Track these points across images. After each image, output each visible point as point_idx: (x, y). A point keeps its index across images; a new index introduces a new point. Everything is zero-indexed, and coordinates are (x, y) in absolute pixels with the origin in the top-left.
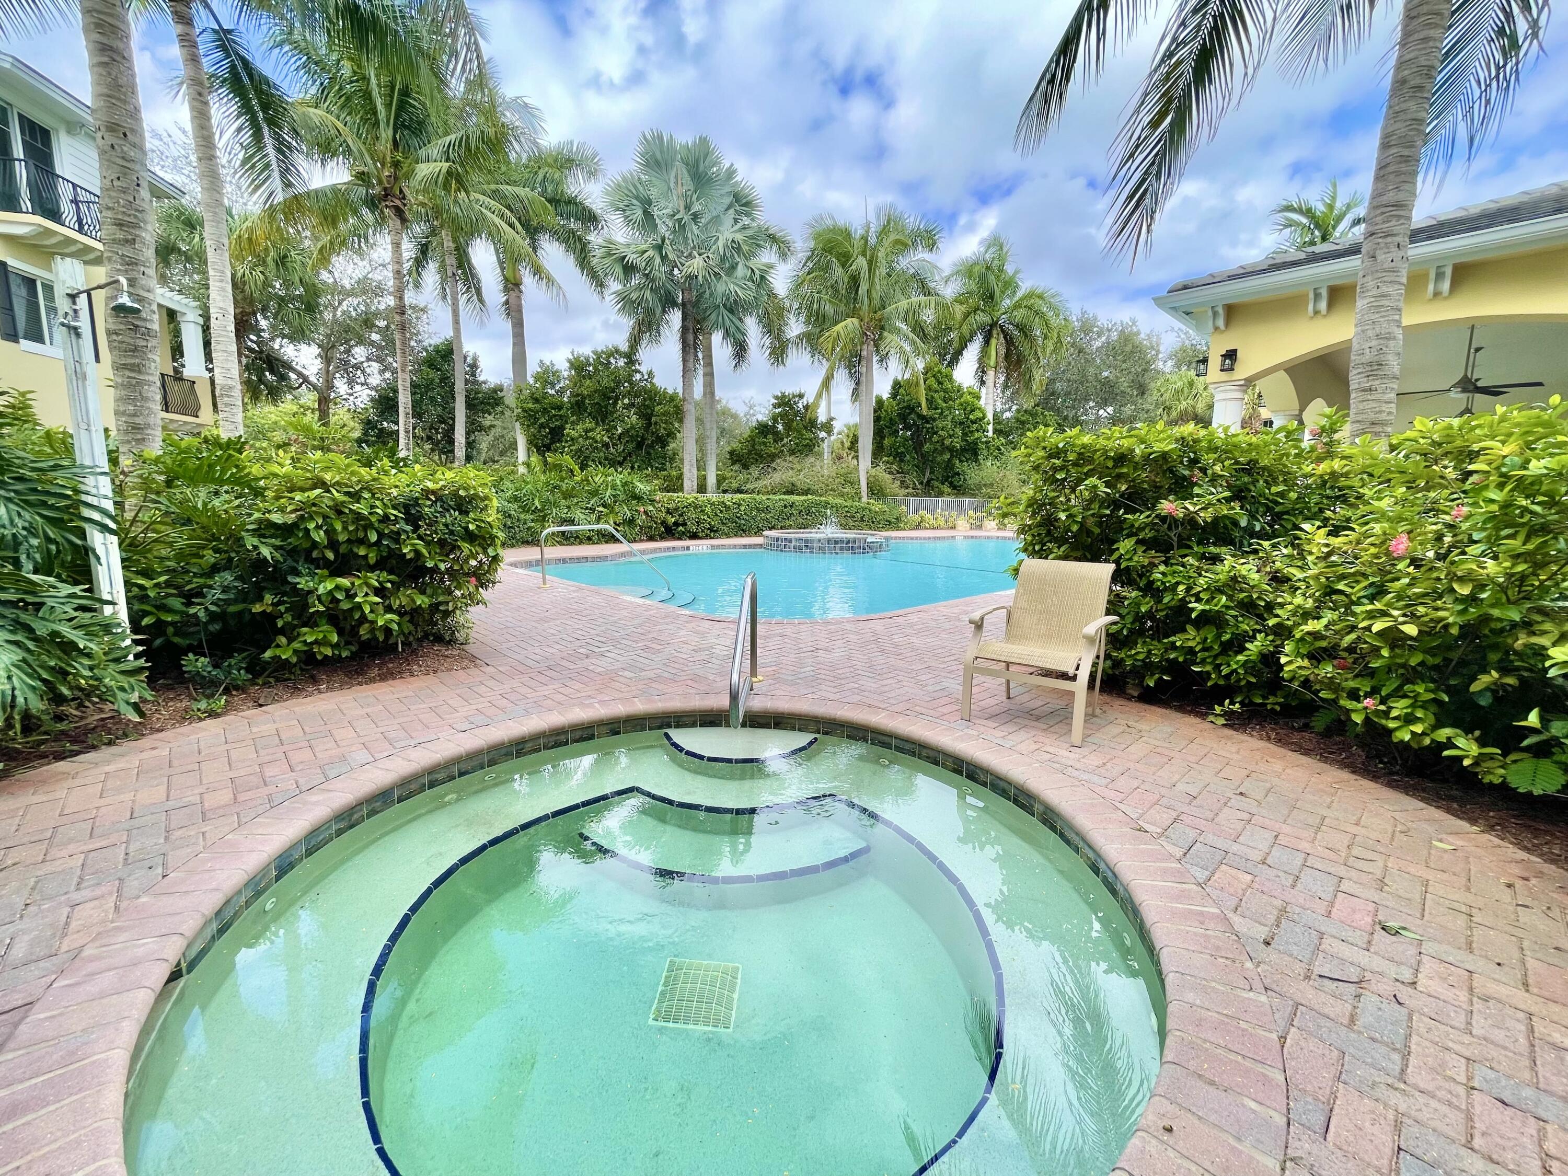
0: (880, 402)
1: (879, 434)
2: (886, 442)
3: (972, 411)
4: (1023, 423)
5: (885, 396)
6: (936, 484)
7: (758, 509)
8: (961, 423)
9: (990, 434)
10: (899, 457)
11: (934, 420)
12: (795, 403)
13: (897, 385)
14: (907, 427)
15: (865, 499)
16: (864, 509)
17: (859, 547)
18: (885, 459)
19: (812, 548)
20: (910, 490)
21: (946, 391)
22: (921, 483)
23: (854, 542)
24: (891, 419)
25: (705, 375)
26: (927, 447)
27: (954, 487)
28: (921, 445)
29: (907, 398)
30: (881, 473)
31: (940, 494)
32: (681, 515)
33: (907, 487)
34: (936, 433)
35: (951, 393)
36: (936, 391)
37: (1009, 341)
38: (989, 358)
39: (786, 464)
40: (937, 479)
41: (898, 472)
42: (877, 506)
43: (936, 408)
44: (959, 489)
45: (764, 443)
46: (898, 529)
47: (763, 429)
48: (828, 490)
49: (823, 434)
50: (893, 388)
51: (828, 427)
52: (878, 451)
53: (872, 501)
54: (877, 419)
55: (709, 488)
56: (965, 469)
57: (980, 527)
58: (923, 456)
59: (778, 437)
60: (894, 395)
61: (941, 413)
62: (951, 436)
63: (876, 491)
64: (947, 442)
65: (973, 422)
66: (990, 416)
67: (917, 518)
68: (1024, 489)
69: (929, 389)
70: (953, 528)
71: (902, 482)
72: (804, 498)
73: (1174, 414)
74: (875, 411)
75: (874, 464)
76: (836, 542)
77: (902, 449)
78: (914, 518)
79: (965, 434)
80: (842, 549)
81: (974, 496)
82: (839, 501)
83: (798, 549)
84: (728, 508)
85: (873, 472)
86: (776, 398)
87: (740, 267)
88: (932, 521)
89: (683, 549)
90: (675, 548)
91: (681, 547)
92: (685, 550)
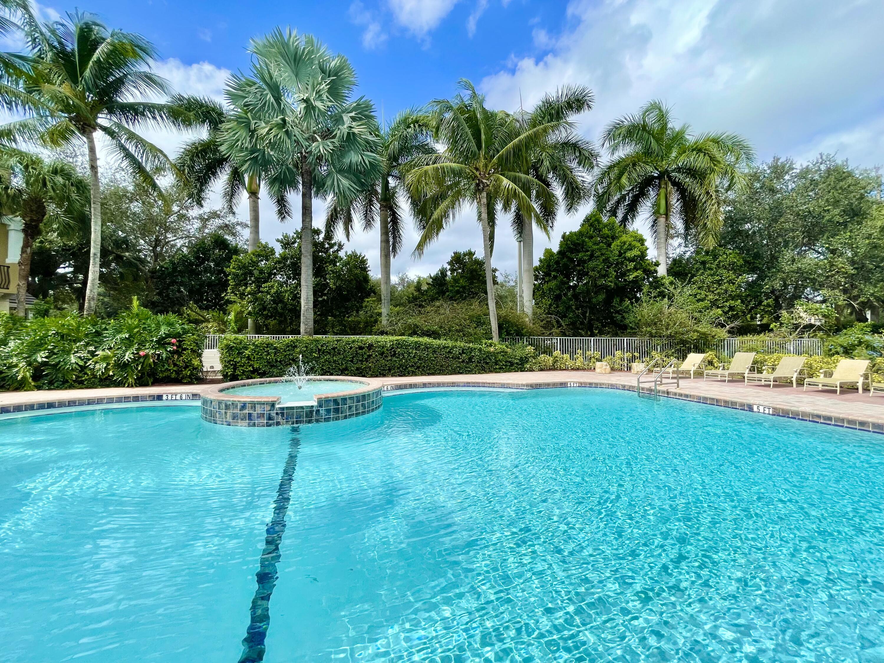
8: (617, 263)
12: (464, 259)
15: (495, 339)
35: (611, 238)
38: (659, 207)
40: (598, 319)
57: (629, 369)
65: (630, 261)
70: (593, 370)
77: (558, 292)
79: (621, 274)
89: (151, 398)
90: (138, 397)
91: (149, 396)
92: (154, 400)
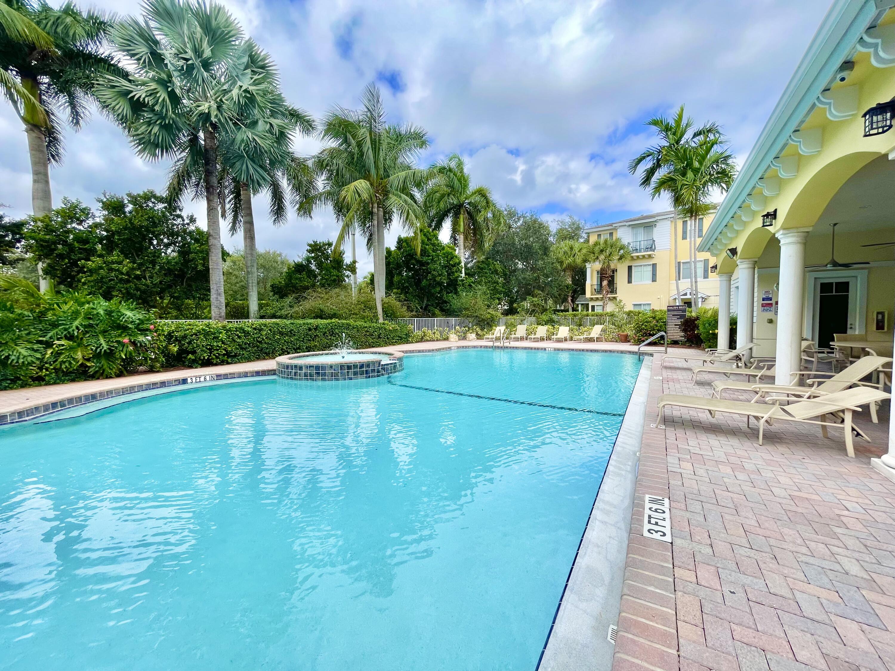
0: (389, 252)
1: (390, 275)
2: (396, 279)
3: (452, 258)
4: (482, 269)
5: (393, 248)
6: (431, 308)
7: (281, 333)
8: (446, 267)
9: (463, 275)
10: (404, 290)
11: (428, 264)
12: (325, 249)
13: (400, 241)
14: (409, 269)
15: (381, 321)
16: (380, 328)
17: (373, 371)
18: (395, 290)
19: (324, 374)
20: (414, 313)
21: (434, 245)
22: (421, 308)
23: (368, 366)
24: (397, 263)
25: (245, 223)
26: (424, 283)
27: (442, 310)
28: (420, 281)
29: (408, 249)
30: (392, 300)
31: (434, 315)
32: (190, 343)
33: (412, 311)
34: (430, 273)
35: (438, 246)
36: (427, 245)
37: (471, 216)
38: (460, 226)
39: (315, 294)
40: (432, 305)
41: (405, 300)
42: (391, 325)
43: (429, 256)
44: (448, 312)
45: (300, 279)
46: (408, 342)
47: (300, 268)
48: (351, 314)
49: (348, 273)
50: (398, 243)
51: (352, 268)
52: (389, 286)
53: (386, 322)
54: (388, 264)
55: (252, 314)
56: (450, 298)
57: (464, 338)
58: (421, 289)
59: (311, 274)
60: (399, 247)
61: (432, 259)
62: (440, 275)
63: (389, 314)
64: (438, 279)
65: (454, 266)
66: (463, 264)
67: (420, 333)
68: (489, 311)
69: (423, 242)
70: (447, 339)
71: (408, 307)
72: (329, 321)
73: (565, 266)
74: (386, 258)
75: (388, 294)
76: (349, 367)
77: (407, 285)
78: (418, 333)
79: (449, 275)
80: (355, 374)
81: (458, 316)
82: (360, 323)
83: (309, 377)
84: (247, 334)
85: (386, 300)
86: (310, 245)
87: (260, 123)
88: (432, 336)
89: (177, 383)
90: (165, 382)
91: (175, 381)
92: (179, 383)
